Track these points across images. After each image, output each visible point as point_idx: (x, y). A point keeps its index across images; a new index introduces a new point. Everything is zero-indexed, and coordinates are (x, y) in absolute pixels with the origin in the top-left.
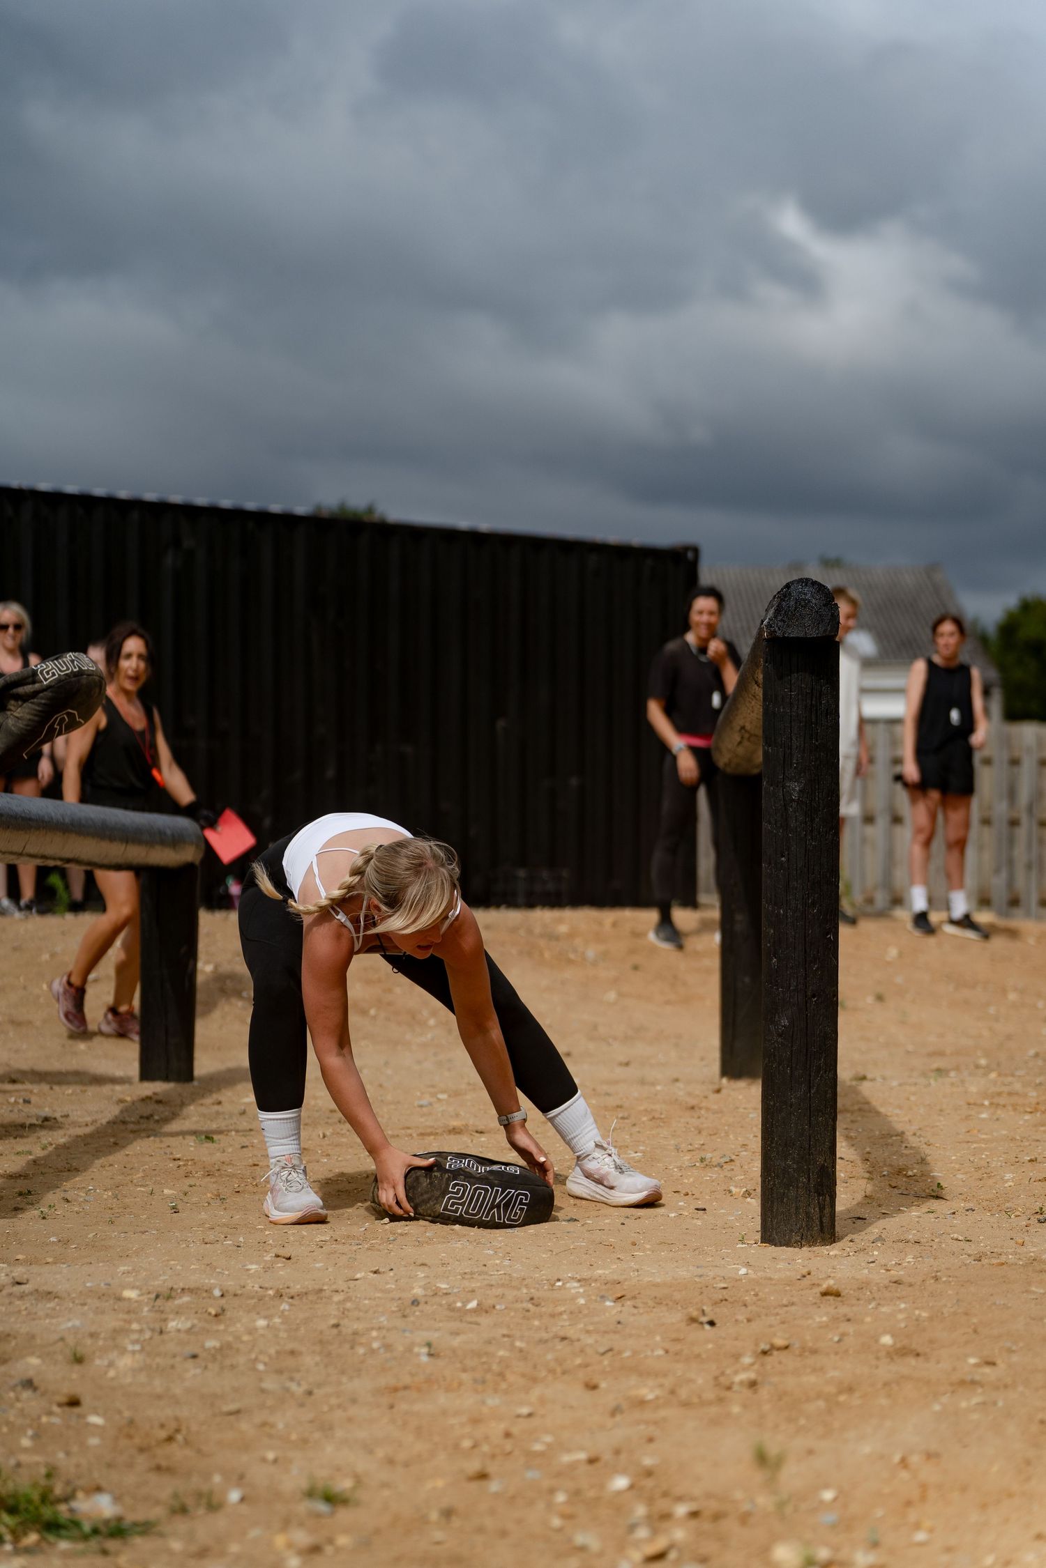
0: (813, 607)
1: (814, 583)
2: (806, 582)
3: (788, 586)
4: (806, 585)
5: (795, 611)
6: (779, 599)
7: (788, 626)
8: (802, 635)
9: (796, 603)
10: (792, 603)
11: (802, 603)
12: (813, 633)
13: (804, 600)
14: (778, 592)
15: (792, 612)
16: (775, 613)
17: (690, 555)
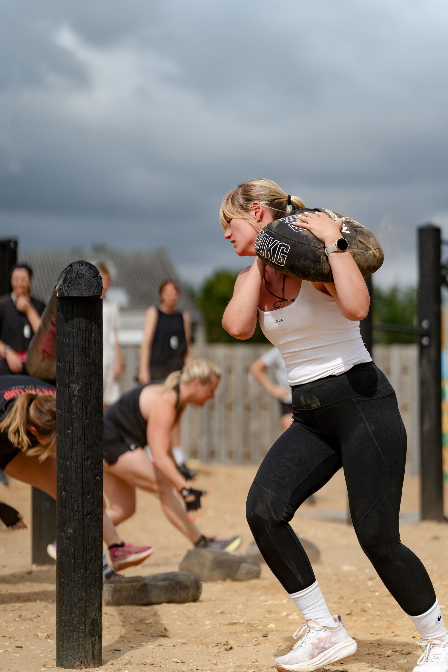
0: (86, 278)
1: (87, 264)
2: (81, 263)
3: (71, 265)
4: (82, 265)
5: (75, 280)
6: (66, 273)
7: (71, 290)
8: (80, 295)
9: (76, 275)
10: (74, 276)
11: (79, 276)
12: (86, 294)
13: (81, 274)
14: (65, 269)
15: (73, 281)
16: (63, 282)
17: (12, 245)
